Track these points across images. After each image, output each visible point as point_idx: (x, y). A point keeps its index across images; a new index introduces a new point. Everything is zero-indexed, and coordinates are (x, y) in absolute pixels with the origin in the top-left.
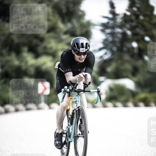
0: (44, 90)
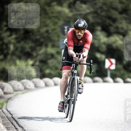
0: (110, 66)
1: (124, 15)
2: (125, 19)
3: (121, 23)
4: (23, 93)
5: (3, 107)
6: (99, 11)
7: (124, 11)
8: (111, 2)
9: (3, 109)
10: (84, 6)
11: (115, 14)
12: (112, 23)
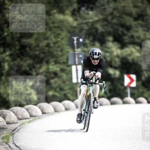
1: (140, 22)
2: (142, 26)
3: (137, 31)
4: (29, 122)
5: (9, 142)
6: (110, 18)
7: (140, 17)
8: (124, 7)
9: (9, 144)
10: (91, 13)
11: (129, 21)
12: (126, 32)
